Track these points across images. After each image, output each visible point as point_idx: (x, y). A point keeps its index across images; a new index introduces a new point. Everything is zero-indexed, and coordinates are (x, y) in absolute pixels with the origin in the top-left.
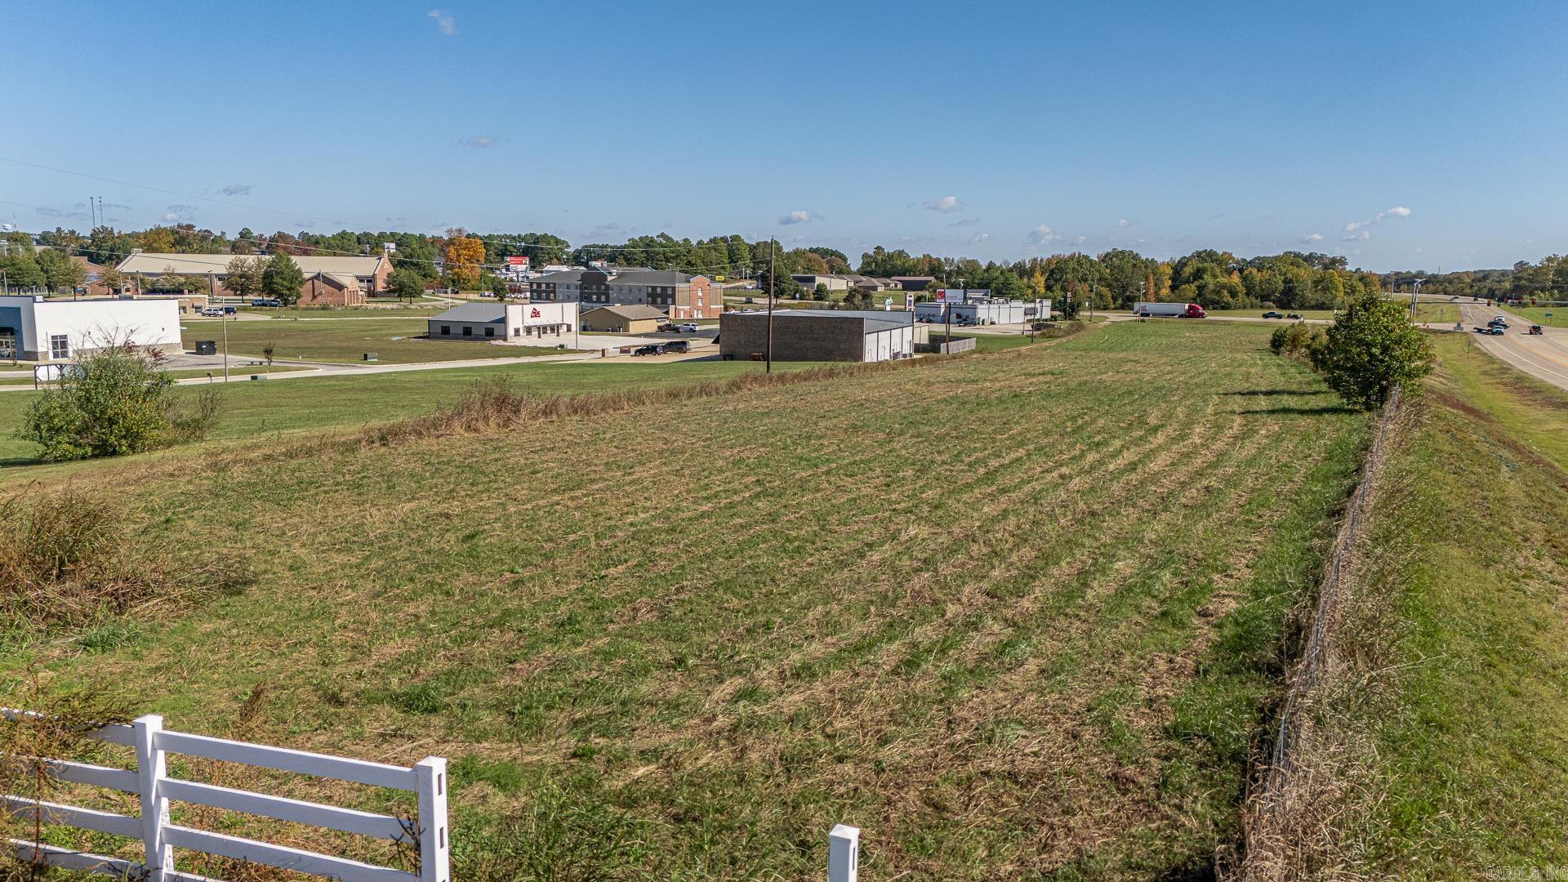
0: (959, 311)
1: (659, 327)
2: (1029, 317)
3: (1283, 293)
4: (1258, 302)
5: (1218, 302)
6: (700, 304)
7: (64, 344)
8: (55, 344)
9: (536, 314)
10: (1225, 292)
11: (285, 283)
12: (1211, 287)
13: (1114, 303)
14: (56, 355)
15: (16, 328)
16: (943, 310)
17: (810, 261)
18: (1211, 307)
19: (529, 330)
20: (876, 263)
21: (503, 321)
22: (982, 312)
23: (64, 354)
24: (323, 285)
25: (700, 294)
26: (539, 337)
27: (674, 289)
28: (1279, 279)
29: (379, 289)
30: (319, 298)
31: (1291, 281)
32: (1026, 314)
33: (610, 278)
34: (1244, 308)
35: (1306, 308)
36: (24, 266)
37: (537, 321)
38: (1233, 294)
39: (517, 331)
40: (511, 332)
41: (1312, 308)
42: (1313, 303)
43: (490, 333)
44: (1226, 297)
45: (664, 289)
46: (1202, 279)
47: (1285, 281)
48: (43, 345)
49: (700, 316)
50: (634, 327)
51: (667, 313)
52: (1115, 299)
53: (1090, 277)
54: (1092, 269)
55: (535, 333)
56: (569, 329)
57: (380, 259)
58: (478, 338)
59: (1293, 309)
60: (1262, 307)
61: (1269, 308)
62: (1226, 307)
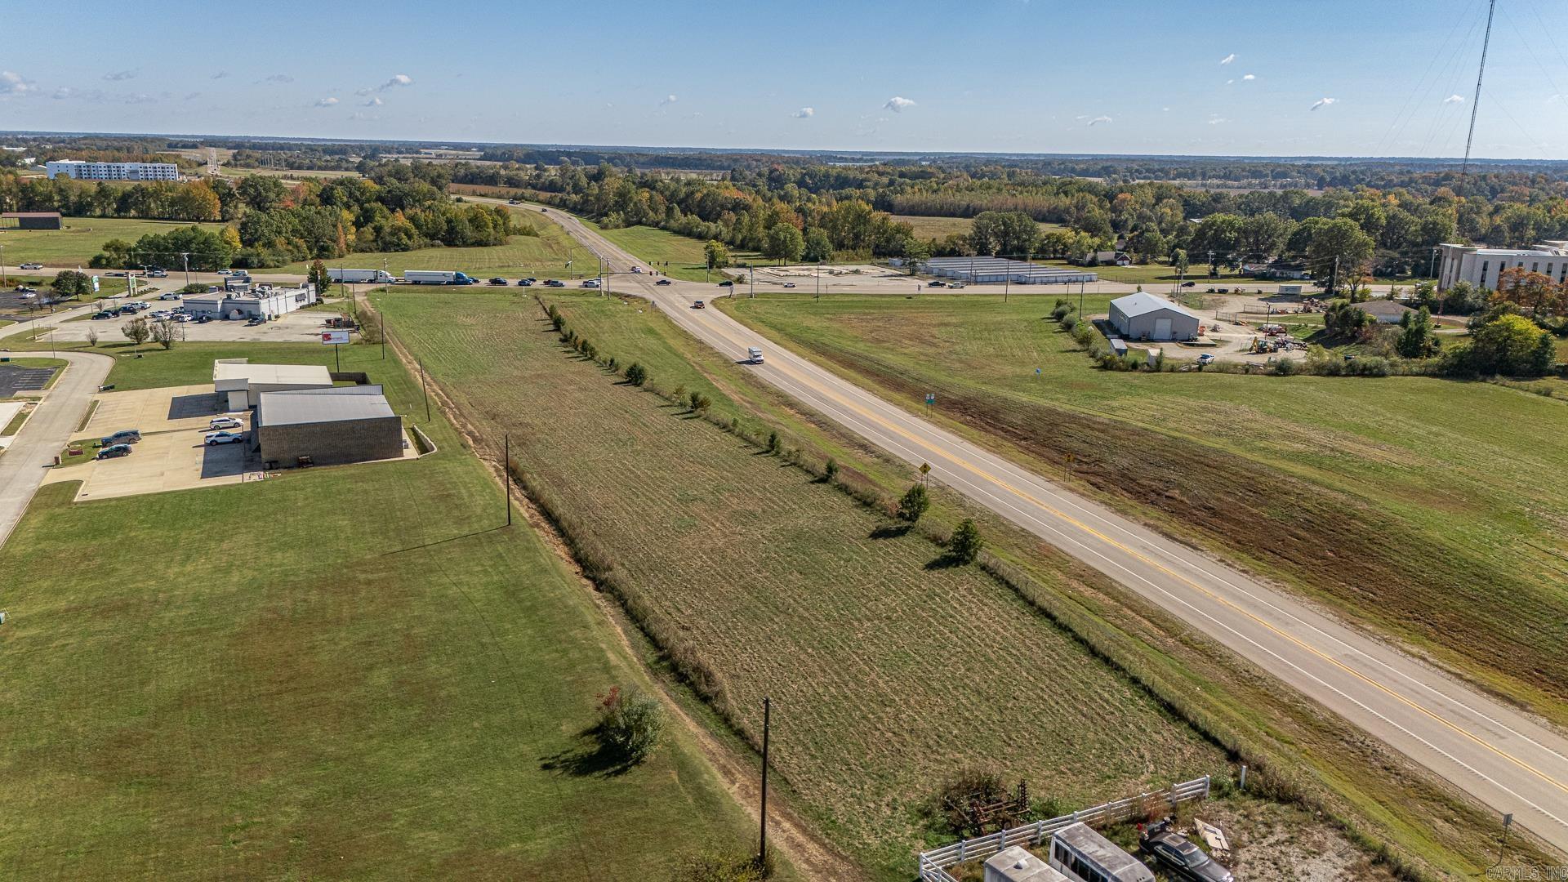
2: (301, 303)
3: (447, 231)
4: (430, 241)
5: (398, 245)
10: (401, 235)
13: (311, 253)
28: (442, 219)
31: (452, 220)
32: (297, 301)
34: (420, 248)
35: (468, 246)
38: (410, 237)
41: (474, 245)
42: (473, 240)
44: (405, 240)
47: (449, 221)
52: (310, 249)
54: (284, 222)
59: (457, 246)
60: (432, 246)
61: (439, 246)
62: (406, 249)
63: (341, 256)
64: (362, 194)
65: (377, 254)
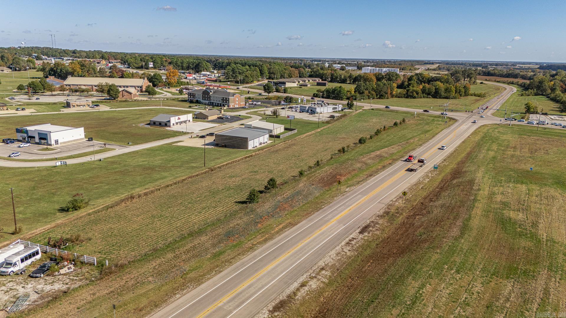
0: (311, 109)
1: (218, 117)
2: (334, 110)
3: (434, 93)
4: (426, 96)
5: (412, 96)
6: (237, 103)
7: (57, 142)
8: (56, 142)
9: (179, 119)
10: (415, 93)
11: (114, 93)
12: (411, 91)
13: (376, 97)
14: (56, 144)
15: (46, 138)
16: (307, 108)
17: (291, 71)
18: (410, 97)
19: (177, 123)
20: (314, 72)
21: (169, 121)
22: (318, 110)
23: (58, 144)
24: (125, 93)
25: (237, 100)
26: (180, 125)
27: (229, 98)
28: (434, 88)
29: (144, 90)
30: (124, 97)
31: (438, 89)
32: (333, 109)
33: (211, 93)
34: (421, 98)
35: (442, 98)
36: (36, 84)
37: (179, 121)
38: (417, 94)
39: (173, 124)
40: (172, 124)
41: (443, 98)
42: (444, 96)
43: (166, 125)
44: (415, 94)
45: (226, 98)
46: (409, 87)
47: (436, 89)
48: (53, 142)
49: (237, 106)
50: (210, 118)
51: (221, 112)
52: (377, 95)
53: (369, 88)
55: (179, 124)
56: (189, 121)
57: (144, 79)
58: (163, 126)
59: (437, 98)
60: (427, 97)
61: (430, 98)
62: (415, 98)
63: (387, 98)
64: (423, 79)
65: (403, 99)
